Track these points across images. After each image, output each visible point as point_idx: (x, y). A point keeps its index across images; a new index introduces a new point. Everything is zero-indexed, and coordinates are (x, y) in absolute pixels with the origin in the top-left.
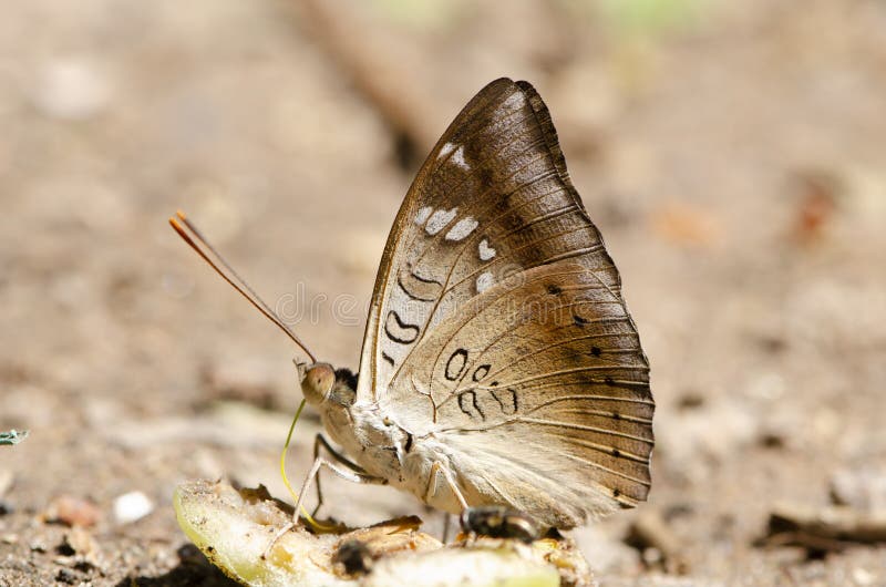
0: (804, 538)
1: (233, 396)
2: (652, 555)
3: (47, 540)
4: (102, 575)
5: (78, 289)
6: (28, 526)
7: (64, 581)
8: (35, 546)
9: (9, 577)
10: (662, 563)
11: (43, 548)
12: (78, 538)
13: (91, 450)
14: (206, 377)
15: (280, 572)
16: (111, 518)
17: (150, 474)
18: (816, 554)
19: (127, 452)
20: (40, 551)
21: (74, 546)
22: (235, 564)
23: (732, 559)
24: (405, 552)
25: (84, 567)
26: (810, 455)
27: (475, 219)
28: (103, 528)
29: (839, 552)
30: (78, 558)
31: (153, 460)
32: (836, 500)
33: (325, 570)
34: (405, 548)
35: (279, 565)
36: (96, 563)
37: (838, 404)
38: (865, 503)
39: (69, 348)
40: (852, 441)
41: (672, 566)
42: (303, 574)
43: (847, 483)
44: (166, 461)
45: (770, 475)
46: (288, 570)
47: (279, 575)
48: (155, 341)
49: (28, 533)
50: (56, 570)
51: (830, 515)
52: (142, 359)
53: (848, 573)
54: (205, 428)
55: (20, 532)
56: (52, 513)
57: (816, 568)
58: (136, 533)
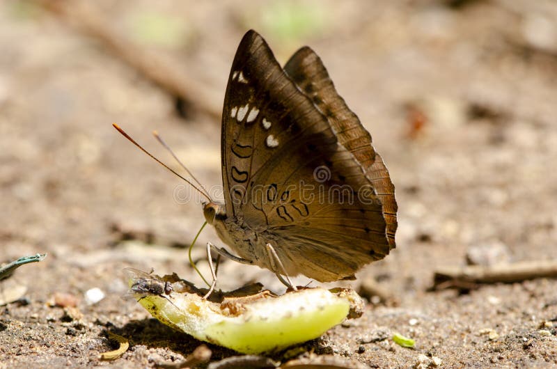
0: (458, 283)
1: (128, 237)
2: (375, 300)
3: (55, 315)
4: (90, 330)
5: (26, 190)
6: (41, 309)
7: (70, 334)
8: (49, 318)
9: (41, 334)
10: (383, 302)
11: (54, 318)
12: (72, 312)
13: (62, 269)
14: (115, 229)
15: (193, 316)
16: (84, 302)
17: (98, 278)
18: (464, 292)
19: (82, 269)
20: (52, 321)
21: (71, 316)
22: (168, 315)
23: (417, 299)
24: (262, 300)
25: (78, 327)
26: (446, 244)
27: (257, 108)
28: (82, 307)
29: (477, 289)
30: (75, 322)
31: (99, 271)
32: (470, 262)
33: (218, 313)
34: (261, 297)
35: (192, 313)
36: (85, 324)
37: (453, 216)
38: (486, 262)
39: (31, 221)
40: (468, 234)
41: (389, 303)
42: (207, 317)
43: (475, 253)
44: (106, 270)
45: (426, 255)
46: (198, 315)
47: (192, 319)
48: (76, 213)
49: (43, 313)
50: (65, 330)
51: (470, 271)
52: (72, 223)
53: (485, 299)
54: (118, 254)
55: (38, 312)
56: (52, 302)
57: (465, 299)
58: (99, 309)
